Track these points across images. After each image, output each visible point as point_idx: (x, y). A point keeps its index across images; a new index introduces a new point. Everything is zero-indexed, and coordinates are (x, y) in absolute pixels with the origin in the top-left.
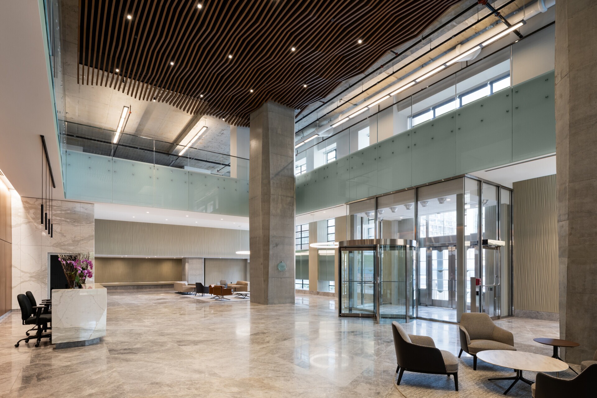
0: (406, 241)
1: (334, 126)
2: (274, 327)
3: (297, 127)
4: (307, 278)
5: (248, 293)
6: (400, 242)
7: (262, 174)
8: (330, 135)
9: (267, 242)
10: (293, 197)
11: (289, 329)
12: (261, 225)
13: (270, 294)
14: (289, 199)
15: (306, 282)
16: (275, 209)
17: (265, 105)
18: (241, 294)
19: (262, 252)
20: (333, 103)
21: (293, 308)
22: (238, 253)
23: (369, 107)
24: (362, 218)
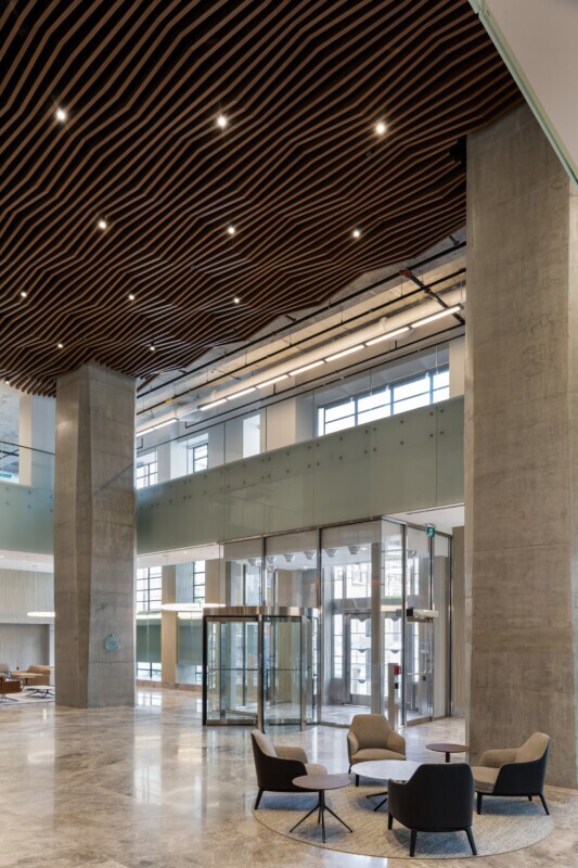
0: (302, 610)
1: (203, 409)
2: (97, 745)
3: (140, 405)
4: (158, 660)
5: (52, 688)
6: (294, 611)
7: (78, 485)
8: (198, 420)
9: (85, 602)
10: (131, 526)
11: (119, 747)
12: (76, 571)
13: (92, 690)
14: (125, 530)
15: (157, 666)
16: (101, 545)
17: (83, 368)
18: (38, 691)
19: (76, 619)
20: (201, 373)
21: (130, 713)
22: (30, 614)
23: (259, 387)
24: (245, 566)
